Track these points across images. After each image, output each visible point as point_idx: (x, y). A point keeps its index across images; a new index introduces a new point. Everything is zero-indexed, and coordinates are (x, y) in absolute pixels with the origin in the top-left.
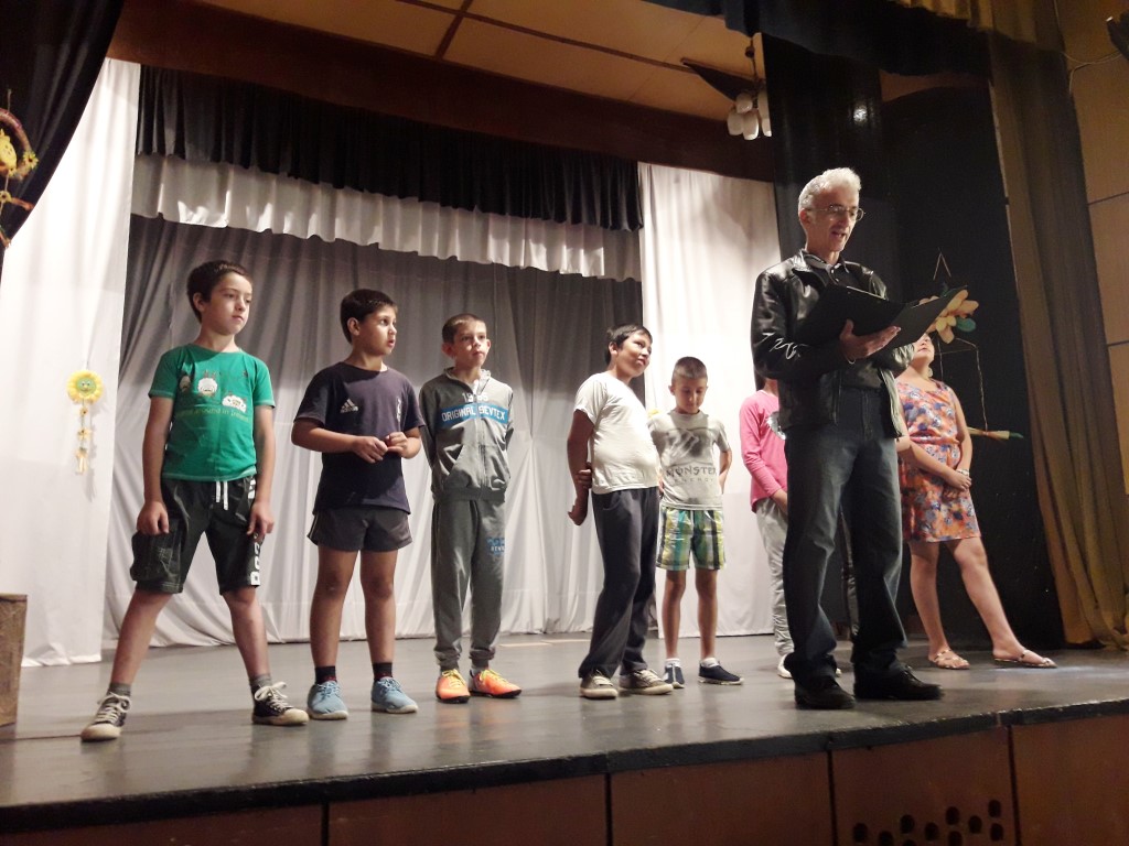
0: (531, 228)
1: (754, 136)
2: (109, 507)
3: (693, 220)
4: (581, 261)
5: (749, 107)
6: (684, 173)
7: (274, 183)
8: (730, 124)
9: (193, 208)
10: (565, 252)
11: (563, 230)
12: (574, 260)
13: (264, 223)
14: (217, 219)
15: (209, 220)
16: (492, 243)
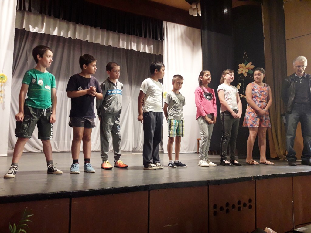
0: (132, 38)
1: (196, 16)
2: (9, 113)
3: (178, 38)
4: (146, 49)
5: (195, 7)
6: (176, 25)
7: (58, 21)
8: (190, 12)
9: (34, 27)
10: (142, 46)
11: (141, 39)
12: (144, 48)
13: (55, 33)
14: (41, 31)
15: (39, 31)
16: (121, 42)
